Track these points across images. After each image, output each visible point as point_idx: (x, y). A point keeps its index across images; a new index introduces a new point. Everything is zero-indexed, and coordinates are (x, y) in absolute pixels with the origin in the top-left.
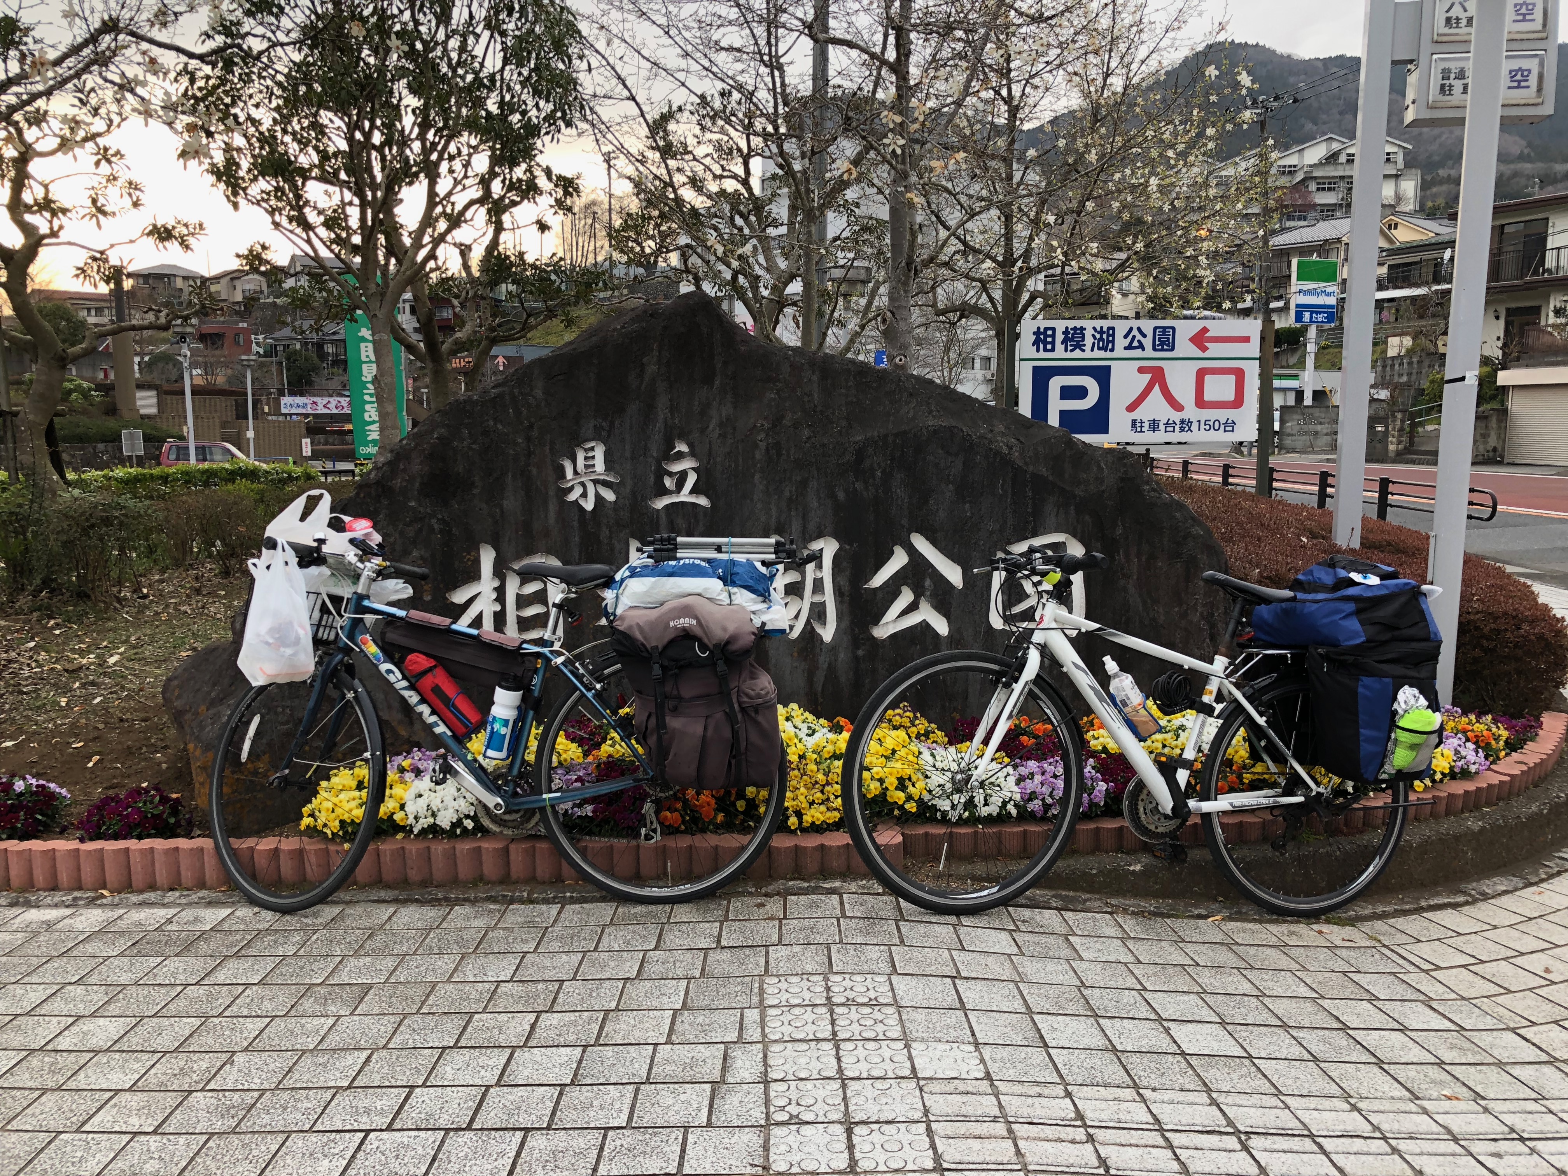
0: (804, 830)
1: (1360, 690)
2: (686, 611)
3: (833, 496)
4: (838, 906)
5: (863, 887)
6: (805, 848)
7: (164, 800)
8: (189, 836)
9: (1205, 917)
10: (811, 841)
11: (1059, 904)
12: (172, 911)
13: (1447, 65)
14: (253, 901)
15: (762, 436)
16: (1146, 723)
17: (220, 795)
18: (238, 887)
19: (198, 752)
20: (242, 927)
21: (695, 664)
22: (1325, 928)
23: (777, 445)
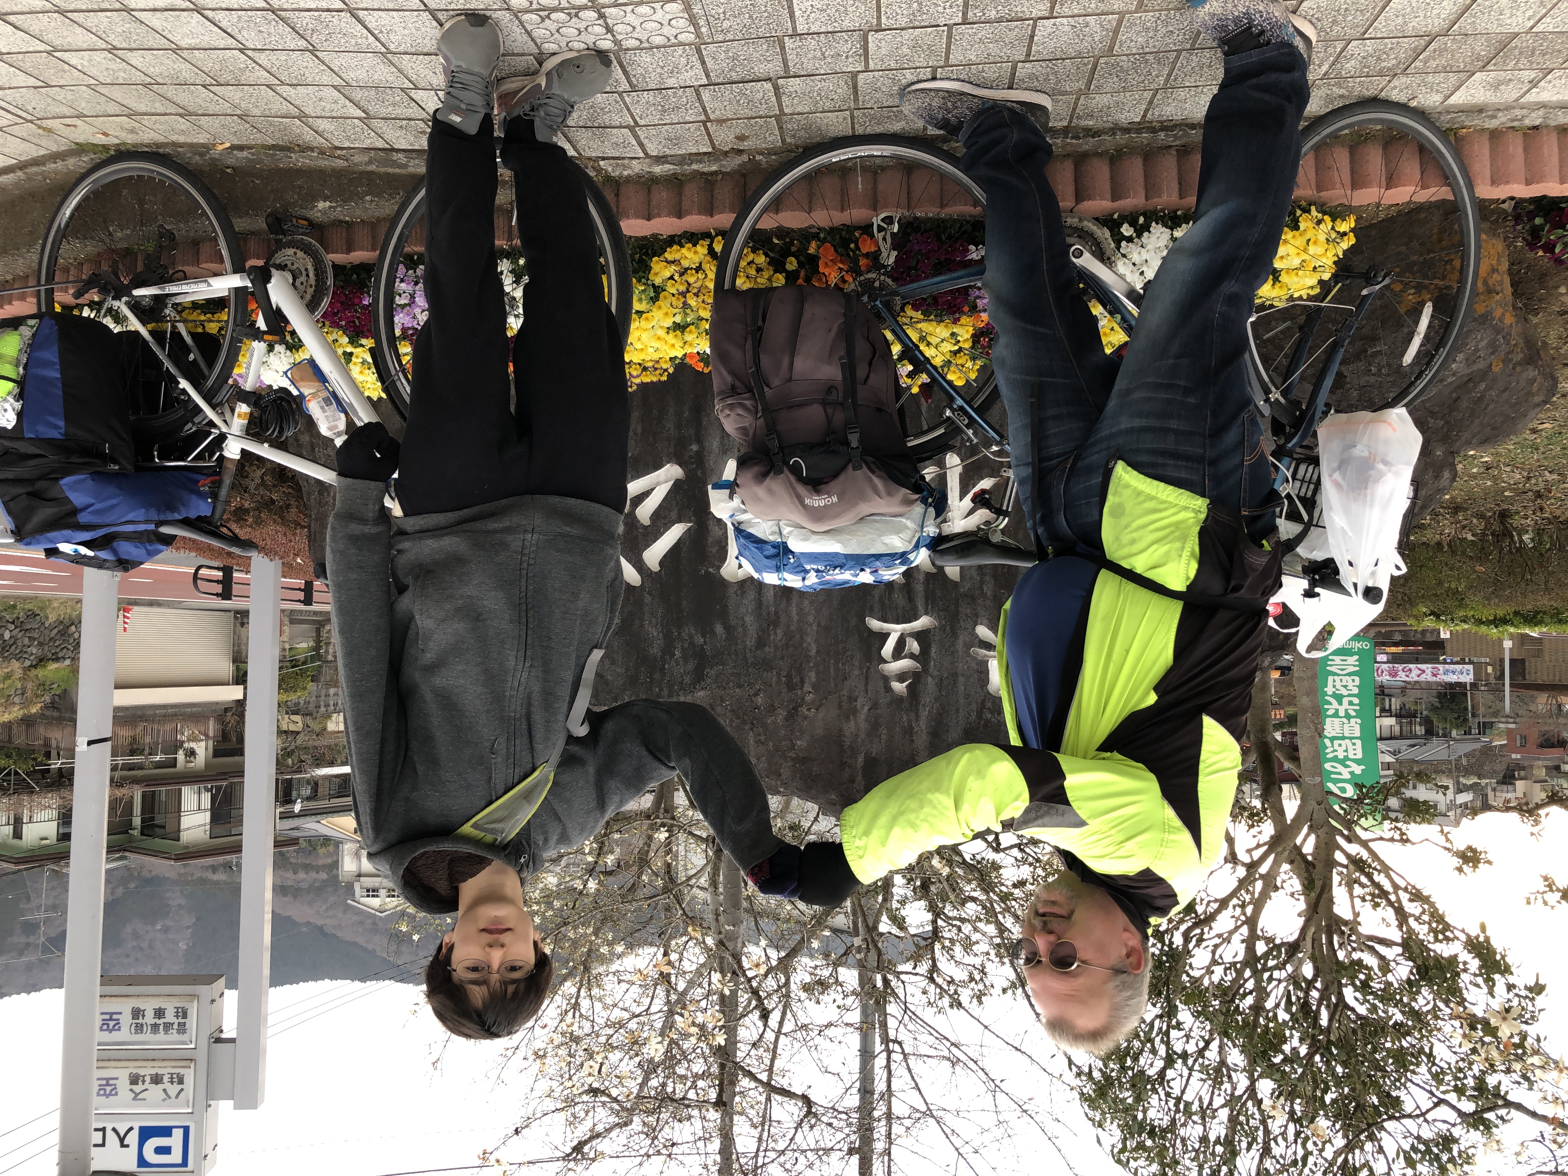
0: (706, 235)
1: (61, 423)
2: (817, 515)
3: (728, 628)
4: (645, 142)
5: (625, 167)
6: (700, 213)
7: (1549, 248)
8: (1519, 203)
9: (233, 147)
10: (694, 222)
11: (395, 156)
12: (1532, 97)
13: (181, 1037)
14: (1420, 114)
15: (809, 698)
16: (302, 380)
17: (1465, 257)
18: (1444, 134)
19: (1498, 313)
20: (1430, 78)
21: (806, 448)
22: (100, 139)
23: (791, 687)
